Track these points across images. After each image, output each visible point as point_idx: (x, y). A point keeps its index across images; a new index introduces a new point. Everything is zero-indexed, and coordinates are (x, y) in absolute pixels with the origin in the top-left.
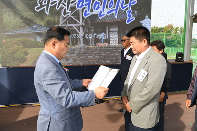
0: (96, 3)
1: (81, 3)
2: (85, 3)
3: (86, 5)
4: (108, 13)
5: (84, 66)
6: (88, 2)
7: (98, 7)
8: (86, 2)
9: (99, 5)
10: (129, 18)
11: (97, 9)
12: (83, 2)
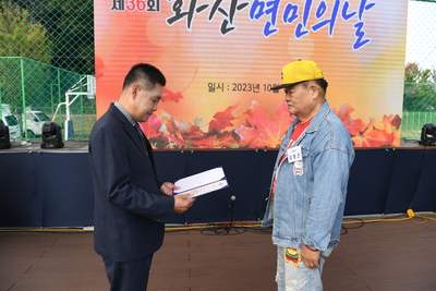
0: (290, 7)
1: (259, 7)
2: (266, 8)
3: (268, 12)
4: (315, 28)
5: (261, 151)
6: (272, 6)
7: (294, 16)
8: (269, 4)
9: (295, 12)
10: (359, 40)
11: (290, 20)
12: (262, 4)
